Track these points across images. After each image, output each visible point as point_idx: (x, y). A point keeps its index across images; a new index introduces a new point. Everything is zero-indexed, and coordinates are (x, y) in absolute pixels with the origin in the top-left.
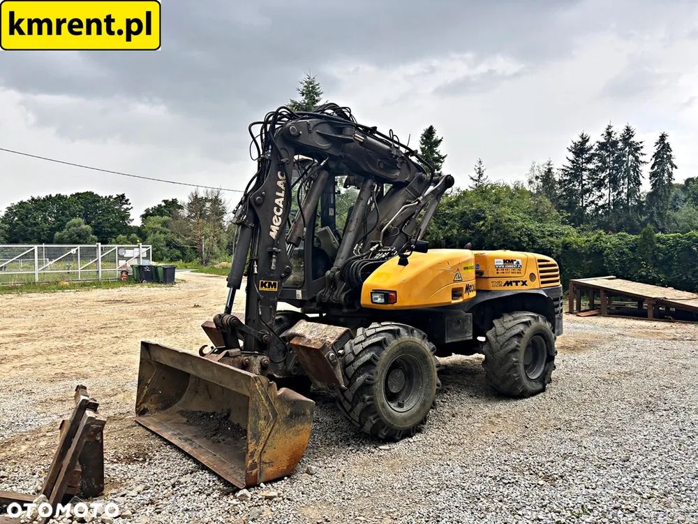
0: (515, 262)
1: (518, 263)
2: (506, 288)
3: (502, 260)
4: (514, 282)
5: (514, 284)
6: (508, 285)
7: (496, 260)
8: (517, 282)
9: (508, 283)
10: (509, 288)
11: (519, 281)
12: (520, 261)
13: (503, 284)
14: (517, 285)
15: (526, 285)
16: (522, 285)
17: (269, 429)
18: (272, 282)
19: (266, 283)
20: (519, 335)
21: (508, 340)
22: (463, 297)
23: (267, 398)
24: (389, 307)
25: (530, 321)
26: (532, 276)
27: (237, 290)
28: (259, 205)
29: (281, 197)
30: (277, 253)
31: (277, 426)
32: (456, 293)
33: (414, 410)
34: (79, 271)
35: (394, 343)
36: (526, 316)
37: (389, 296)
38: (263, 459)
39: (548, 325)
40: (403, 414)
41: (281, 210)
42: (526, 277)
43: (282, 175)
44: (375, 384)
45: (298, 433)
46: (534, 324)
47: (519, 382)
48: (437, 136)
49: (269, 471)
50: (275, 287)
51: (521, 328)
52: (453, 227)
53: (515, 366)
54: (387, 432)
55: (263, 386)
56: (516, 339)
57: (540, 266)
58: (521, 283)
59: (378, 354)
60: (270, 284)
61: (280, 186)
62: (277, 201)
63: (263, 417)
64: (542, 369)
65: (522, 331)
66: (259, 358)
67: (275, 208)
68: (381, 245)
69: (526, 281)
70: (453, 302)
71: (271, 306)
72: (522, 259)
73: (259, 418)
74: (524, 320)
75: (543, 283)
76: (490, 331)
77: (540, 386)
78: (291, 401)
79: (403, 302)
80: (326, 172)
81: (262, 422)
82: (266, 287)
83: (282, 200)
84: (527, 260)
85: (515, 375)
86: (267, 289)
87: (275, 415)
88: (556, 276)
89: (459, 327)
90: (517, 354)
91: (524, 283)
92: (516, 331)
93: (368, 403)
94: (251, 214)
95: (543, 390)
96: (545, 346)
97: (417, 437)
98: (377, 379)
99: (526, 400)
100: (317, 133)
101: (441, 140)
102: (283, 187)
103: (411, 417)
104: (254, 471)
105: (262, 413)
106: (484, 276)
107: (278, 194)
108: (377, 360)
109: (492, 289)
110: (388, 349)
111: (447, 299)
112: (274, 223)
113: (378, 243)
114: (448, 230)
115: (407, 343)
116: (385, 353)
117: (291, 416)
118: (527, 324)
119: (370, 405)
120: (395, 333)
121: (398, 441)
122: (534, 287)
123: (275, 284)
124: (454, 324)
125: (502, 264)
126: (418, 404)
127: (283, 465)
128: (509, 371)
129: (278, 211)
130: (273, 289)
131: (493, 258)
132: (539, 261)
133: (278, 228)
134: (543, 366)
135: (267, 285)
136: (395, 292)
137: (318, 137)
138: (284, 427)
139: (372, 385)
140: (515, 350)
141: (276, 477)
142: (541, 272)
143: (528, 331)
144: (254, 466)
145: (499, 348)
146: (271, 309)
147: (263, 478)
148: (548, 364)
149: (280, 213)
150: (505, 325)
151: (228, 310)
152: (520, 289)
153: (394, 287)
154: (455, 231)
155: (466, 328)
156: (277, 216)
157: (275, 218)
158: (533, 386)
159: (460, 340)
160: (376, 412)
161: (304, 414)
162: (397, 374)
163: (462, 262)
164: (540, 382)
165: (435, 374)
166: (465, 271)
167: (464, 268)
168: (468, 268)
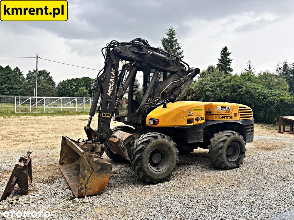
0: (227, 108)
1: (228, 108)
2: (222, 119)
3: (220, 107)
4: (226, 117)
5: (226, 118)
6: (223, 118)
7: (217, 107)
8: (227, 117)
9: (223, 117)
10: (223, 119)
11: (228, 117)
12: (229, 107)
13: (220, 118)
14: (227, 118)
15: (232, 118)
16: (230, 118)
17: (90, 174)
18: (108, 114)
19: (105, 114)
20: (224, 141)
21: (219, 143)
22: (193, 123)
23: (89, 161)
24: (155, 126)
25: (230, 135)
27: (93, 117)
28: (103, 82)
29: (113, 78)
30: (110, 102)
31: (93, 173)
32: (189, 121)
33: (164, 171)
34: (76, 107)
35: (154, 141)
36: (228, 133)
37: (155, 121)
38: (87, 186)
39: (241, 137)
40: (158, 172)
41: (113, 84)
42: (232, 115)
43: (113, 69)
44: (143, 159)
45: (104, 177)
46: (232, 136)
47: (223, 162)
48: (229, 51)
49: (90, 191)
50: (109, 116)
51: (226, 138)
52: (228, 91)
53: (222, 155)
54: (149, 180)
55: (87, 156)
56: (222, 143)
57: (240, 110)
58: (229, 117)
59: (146, 146)
60: (107, 115)
61: (113, 74)
62: (111, 80)
63: (87, 169)
64: (237, 157)
65: (226, 139)
66: (101, 145)
67: (110, 83)
68: (160, 99)
69: (232, 117)
70: (188, 125)
71: (107, 124)
72: (231, 107)
73: (85, 170)
74: (227, 134)
75: (241, 117)
76: (212, 139)
77: (235, 165)
78: (101, 163)
79: (161, 124)
80: (135, 67)
81: (86, 171)
82: (105, 116)
84: (233, 107)
85: (221, 159)
86: (106, 117)
87: (92, 169)
88: (251, 114)
89: (196, 136)
90: (222, 149)
91: (231, 117)
92: (223, 139)
93: (140, 167)
94: (99, 85)
95: (238, 167)
96: (239, 147)
97: (166, 183)
98: (144, 157)
99: (227, 171)
100: (130, 51)
101: (230, 53)
102: (114, 74)
103: (162, 174)
104: (82, 191)
105: (86, 168)
106: (211, 114)
107: (111, 77)
108: (145, 149)
109: (215, 119)
110: (151, 144)
111: (185, 123)
112: (110, 89)
113: (159, 98)
114: (225, 93)
115: (161, 142)
116: (149, 146)
117: (100, 169)
118: (228, 136)
119: (141, 168)
120: (156, 137)
121: (155, 184)
122: (236, 119)
123: (109, 115)
124: (193, 135)
125: (221, 108)
126: (166, 169)
127: (96, 189)
128: (218, 157)
129: (112, 84)
130: (109, 117)
131: (216, 106)
132: (240, 107)
133: (111, 91)
134: (238, 156)
135: (106, 115)
136: (158, 120)
138: (97, 174)
139: (142, 159)
140: (221, 148)
141: (93, 194)
142: (240, 112)
143: (229, 139)
144: (82, 189)
145: (214, 147)
146: (107, 125)
147: (87, 194)
148: (241, 155)
149: (112, 85)
150: (218, 136)
151: (89, 125)
152: (229, 120)
153: (158, 117)
154: (229, 94)
155: (199, 137)
156: (111, 86)
157: (110, 87)
158: (231, 165)
159: (196, 142)
160: (144, 171)
161: (107, 169)
162: (157, 155)
163: (194, 107)
164: (236, 163)
165: (176, 156)
166: (196, 111)
167: (195, 110)
168: (197, 110)
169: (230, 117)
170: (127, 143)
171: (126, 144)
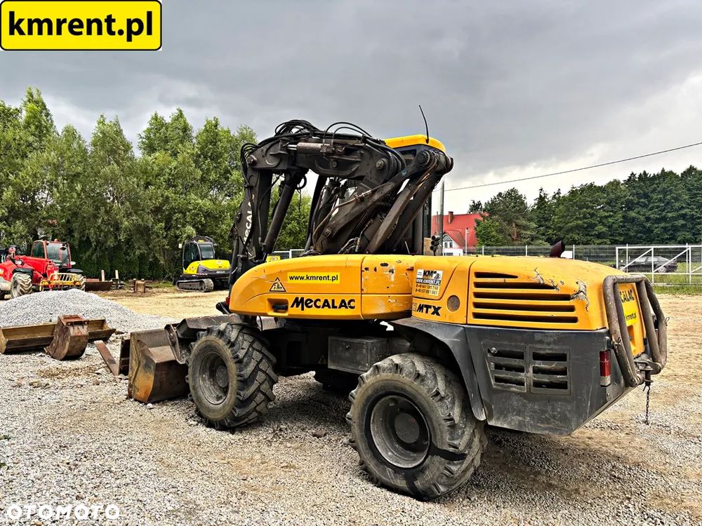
0: (434, 275)
1: (438, 276)
2: (419, 314)
3: (422, 271)
4: (426, 306)
5: (425, 310)
6: (420, 311)
7: (418, 271)
8: (428, 308)
9: (420, 308)
10: (421, 315)
11: (430, 307)
12: (440, 273)
13: (417, 309)
14: (427, 311)
15: (438, 314)
16: (433, 313)
22: (288, 311)
26: (454, 302)
28: (238, 223)
29: (250, 214)
31: (140, 368)
38: (136, 385)
45: (148, 378)
49: (138, 394)
57: (478, 285)
58: (431, 310)
62: (248, 218)
63: (134, 359)
64: (420, 462)
67: (247, 224)
69: (439, 308)
72: (446, 271)
78: (146, 356)
81: (134, 362)
83: (251, 216)
84: (452, 274)
87: (139, 361)
89: (347, 354)
91: (436, 311)
100: (271, 155)
102: (251, 207)
104: (131, 389)
107: (249, 212)
111: (263, 309)
112: (246, 235)
117: (146, 365)
125: (422, 276)
127: (143, 395)
129: (249, 225)
131: (417, 268)
132: (479, 275)
133: (247, 239)
134: (424, 457)
137: (271, 158)
138: (143, 371)
141: (140, 400)
142: (478, 295)
143: (370, 380)
144: (131, 386)
147: (135, 396)
148: (430, 457)
149: (250, 227)
152: (429, 319)
155: (358, 358)
156: (248, 229)
159: (349, 371)
161: (151, 368)
162: (223, 370)
163: (286, 272)
164: (406, 478)
165: (235, 382)
166: (294, 281)
167: (291, 278)
168: (302, 278)
169: (434, 307)
170: (182, 332)
171: (179, 335)
